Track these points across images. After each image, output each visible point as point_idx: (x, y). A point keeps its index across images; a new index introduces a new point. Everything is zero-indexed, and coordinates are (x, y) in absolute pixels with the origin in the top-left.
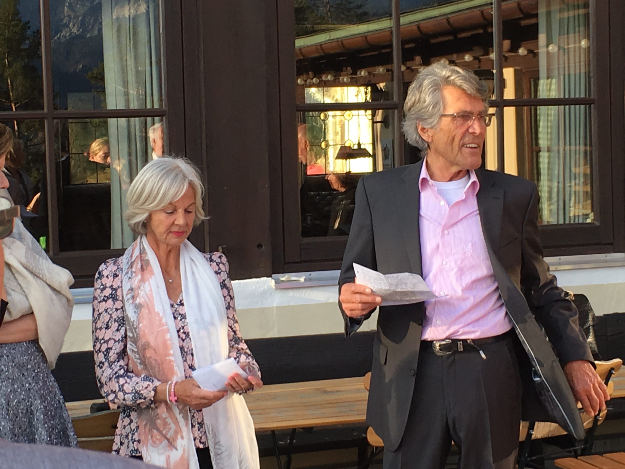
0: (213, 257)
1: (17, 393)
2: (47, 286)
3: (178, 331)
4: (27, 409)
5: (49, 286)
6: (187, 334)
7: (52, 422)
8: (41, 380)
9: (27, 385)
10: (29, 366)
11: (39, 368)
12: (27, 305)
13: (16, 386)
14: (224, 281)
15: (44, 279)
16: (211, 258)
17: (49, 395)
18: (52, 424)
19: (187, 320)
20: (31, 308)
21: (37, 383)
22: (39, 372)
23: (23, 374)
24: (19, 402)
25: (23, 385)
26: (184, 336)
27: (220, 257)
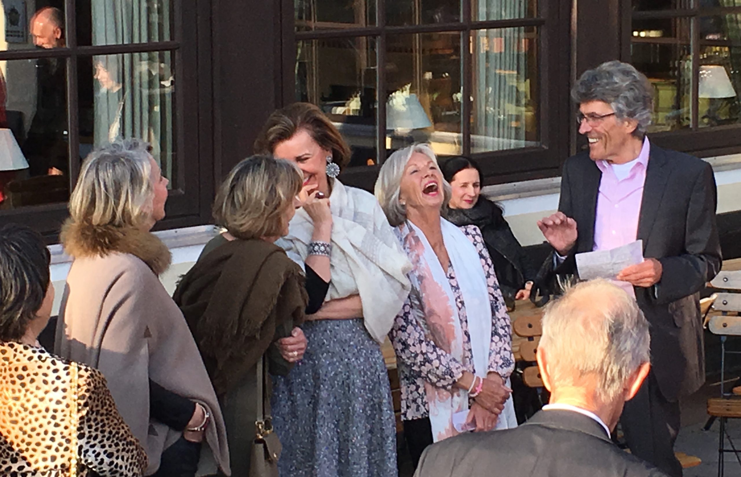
0: (468, 230)
1: (335, 366)
2: (380, 270)
3: (456, 300)
4: (343, 382)
5: (383, 270)
6: (462, 303)
7: (369, 395)
8: (362, 356)
9: (346, 360)
10: (352, 343)
11: (363, 345)
12: (354, 286)
13: (335, 360)
14: (480, 251)
15: (377, 263)
16: (466, 231)
17: (370, 371)
18: (369, 397)
19: (461, 290)
20: (358, 290)
21: (357, 359)
22: (363, 349)
23: (344, 350)
24: (336, 374)
25: (342, 360)
26: (460, 305)
27: (475, 229)
